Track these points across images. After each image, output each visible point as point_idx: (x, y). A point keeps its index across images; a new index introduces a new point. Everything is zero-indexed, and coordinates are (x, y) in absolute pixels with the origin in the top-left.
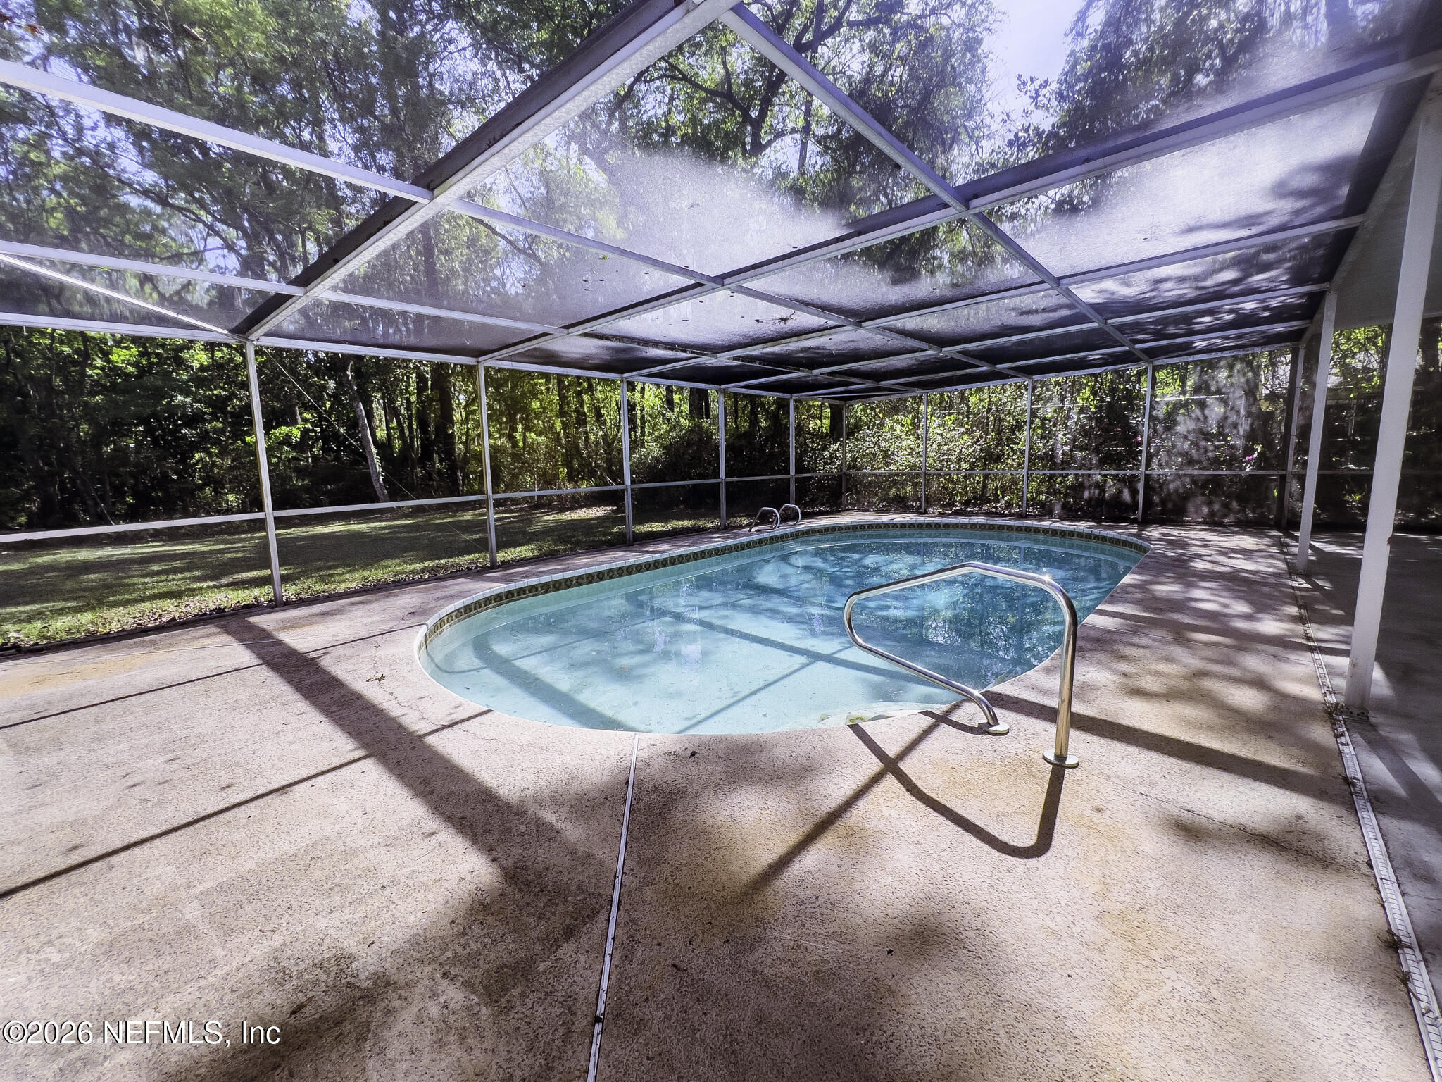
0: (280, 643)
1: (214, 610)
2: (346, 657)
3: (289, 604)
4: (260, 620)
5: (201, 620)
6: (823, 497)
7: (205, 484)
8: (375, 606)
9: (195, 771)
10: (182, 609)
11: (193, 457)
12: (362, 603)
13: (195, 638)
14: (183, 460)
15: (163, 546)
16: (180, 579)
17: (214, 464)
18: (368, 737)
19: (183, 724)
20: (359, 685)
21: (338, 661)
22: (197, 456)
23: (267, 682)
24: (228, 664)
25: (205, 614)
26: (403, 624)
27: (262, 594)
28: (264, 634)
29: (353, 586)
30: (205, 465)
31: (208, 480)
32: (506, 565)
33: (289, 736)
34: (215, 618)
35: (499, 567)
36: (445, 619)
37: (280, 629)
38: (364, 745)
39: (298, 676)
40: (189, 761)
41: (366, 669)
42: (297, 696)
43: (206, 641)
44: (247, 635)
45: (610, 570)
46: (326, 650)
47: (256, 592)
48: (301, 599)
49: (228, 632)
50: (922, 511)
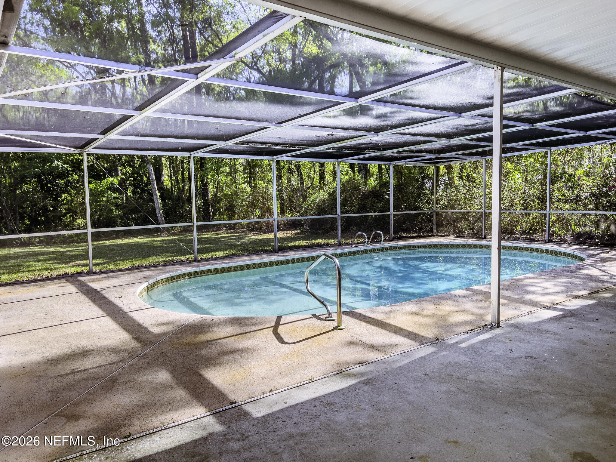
0: (88, 286)
1: (64, 274)
2: (110, 291)
3: (95, 273)
4: (82, 279)
5: (59, 277)
6: (428, 227)
7: (67, 213)
8: (131, 275)
9: (53, 317)
10: (51, 273)
11: (61, 197)
12: (126, 274)
13: (56, 284)
14: (56, 199)
15: (44, 248)
16: (51, 263)
17: (72, 201)
18: (108, 312)
19: (50, 307)
20: (113, 299)
21: (107, 292)
22: (64, 196)
23: (80, 297)
24: (67, 292)
25: (60, 275)
26: (139, 281)
27: (85, 269)
28: (83, 283)
29: (126, 267)
30: (68, 201)
31: (69, 210)
32: (202, 260)
33: (84, 311)
34: (64, 277)
35: (199, 261)
36: (160, 281)
37: (90, 282)
38: (107, 313)
39: (91, 296)
40: (51, 315)
41: (117, 295)
42: (90, 301)
43: (60, 285)
44: (76, 283)
45: (254, 264)
46: (104, 289)
47: (83, 268)
48: (101, 271)
49: (69, 282)
50: (483, 237)
